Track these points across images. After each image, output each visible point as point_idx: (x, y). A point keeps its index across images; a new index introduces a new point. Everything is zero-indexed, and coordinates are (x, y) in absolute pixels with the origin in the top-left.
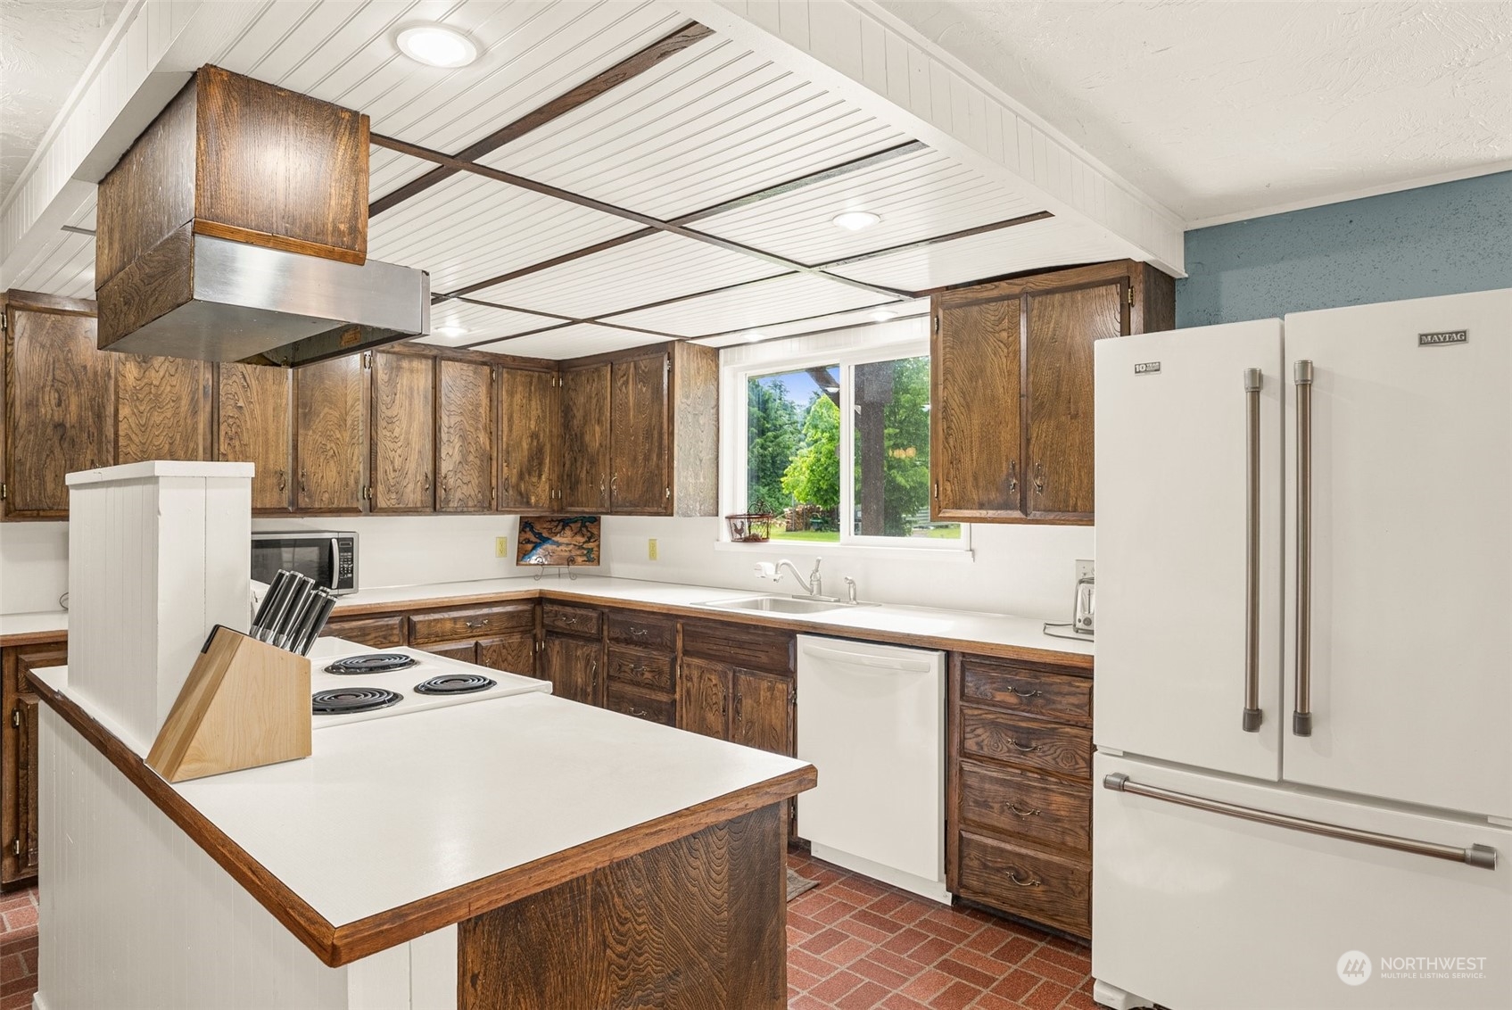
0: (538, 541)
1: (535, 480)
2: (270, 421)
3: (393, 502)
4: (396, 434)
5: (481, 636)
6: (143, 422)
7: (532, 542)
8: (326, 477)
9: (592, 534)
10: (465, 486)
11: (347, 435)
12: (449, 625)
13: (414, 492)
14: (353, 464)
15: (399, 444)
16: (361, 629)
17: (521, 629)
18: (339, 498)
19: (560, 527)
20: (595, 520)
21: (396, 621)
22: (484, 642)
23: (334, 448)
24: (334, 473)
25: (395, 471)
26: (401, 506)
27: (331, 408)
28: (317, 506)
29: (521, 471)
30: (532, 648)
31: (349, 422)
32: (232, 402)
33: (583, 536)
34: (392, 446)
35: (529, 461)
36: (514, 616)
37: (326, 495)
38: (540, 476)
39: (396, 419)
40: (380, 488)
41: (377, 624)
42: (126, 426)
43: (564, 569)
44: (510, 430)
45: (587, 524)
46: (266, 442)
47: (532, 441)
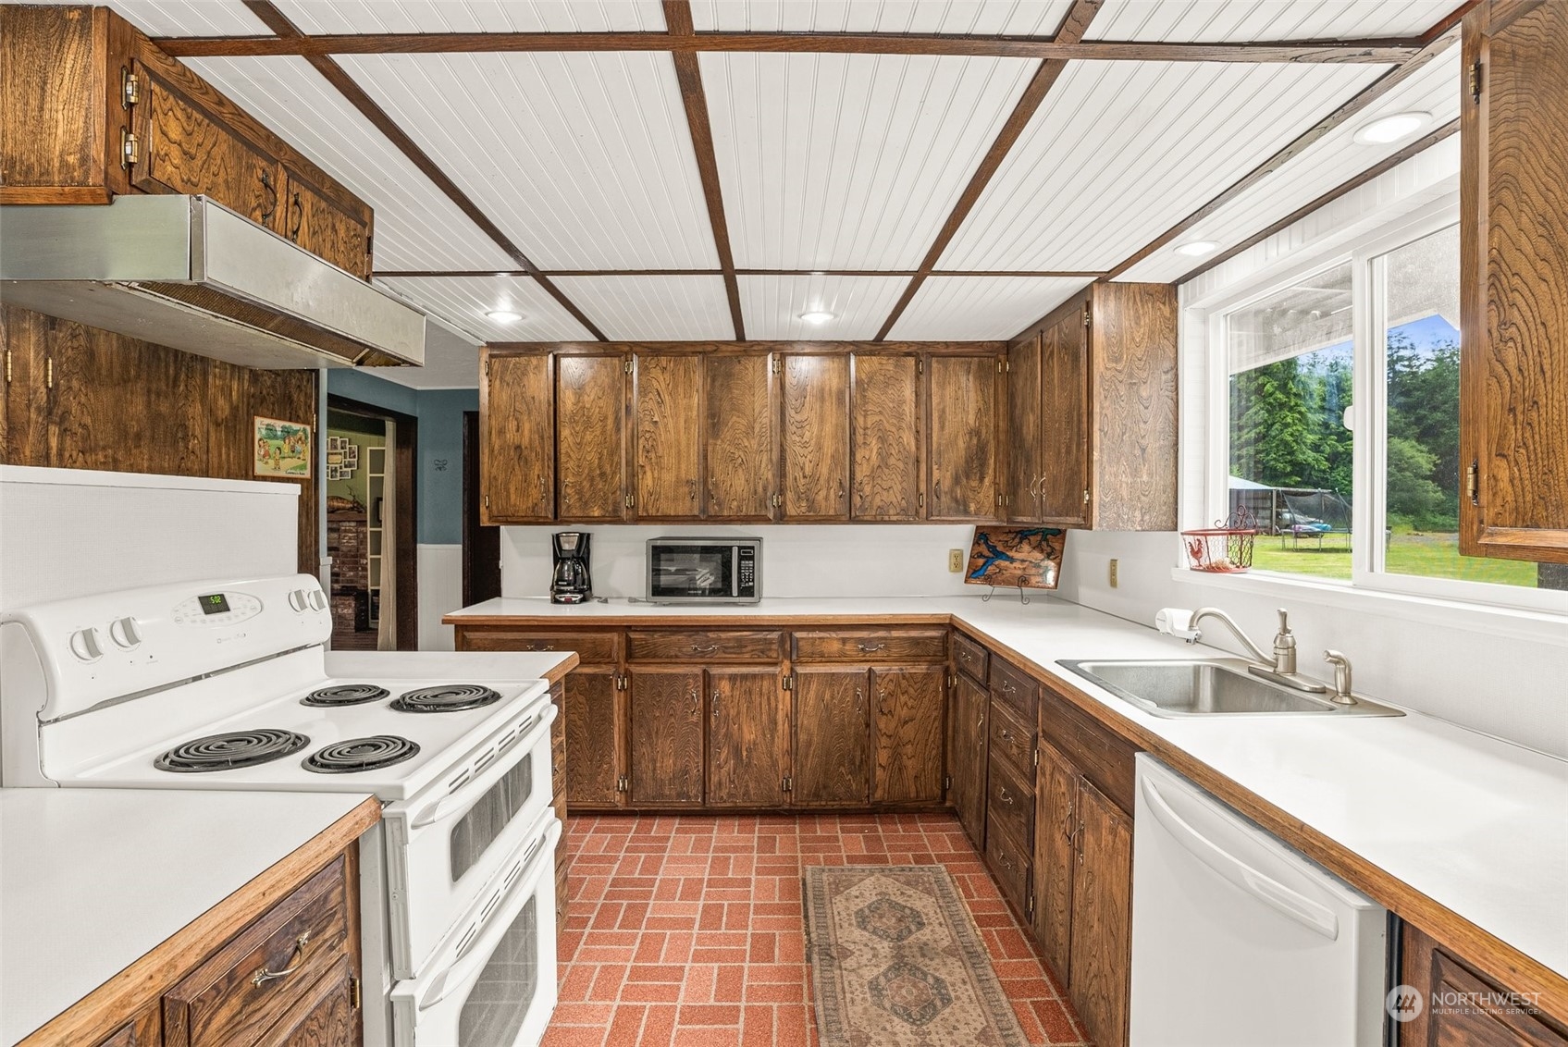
0: (991, 555)
1: (974, 484)
2: (682, 433)
3: (803, 509)
4: (805, 439)
5: (877, 661)
6: (578, 441)
7: (984, 557)
8: (736, 485)
9: (1053, 549)
10: (885, 493)
11: (754, 443)
12: (836, 646)
13: (828, 499)
14: (762, 472)
15: (810, 449)
16: (738, 640)
17: (929, 658)
18: (747, 506)
19: (1017, 540)
20: (1060, 534)
21: (775, 635)
22: (878, 668)
23: (742, 456)
24: (743, 482)
25: (805, 477)
26: (811, 514)
27: (739, 417)
28: (726, 513)
29: (956, 474)
30: (941, 681)
31: (757, 430)
32: (649, 418)
33: (1042, 551)
34: (802, 451)
35: (967, 462)
36: (918, 644)
37: (735, 503)
38: (982, 479)
39: (806, 423)
40: (790, 495)
41: (757, 637)
42: (566, 445)
43: (1014, 590)
44: (942, 428)
45: (1049, 536)
46: (679, 453)
47: (971, 439)
